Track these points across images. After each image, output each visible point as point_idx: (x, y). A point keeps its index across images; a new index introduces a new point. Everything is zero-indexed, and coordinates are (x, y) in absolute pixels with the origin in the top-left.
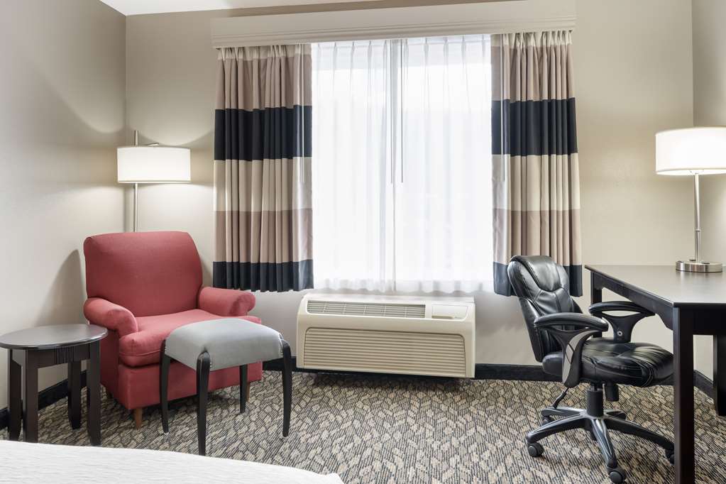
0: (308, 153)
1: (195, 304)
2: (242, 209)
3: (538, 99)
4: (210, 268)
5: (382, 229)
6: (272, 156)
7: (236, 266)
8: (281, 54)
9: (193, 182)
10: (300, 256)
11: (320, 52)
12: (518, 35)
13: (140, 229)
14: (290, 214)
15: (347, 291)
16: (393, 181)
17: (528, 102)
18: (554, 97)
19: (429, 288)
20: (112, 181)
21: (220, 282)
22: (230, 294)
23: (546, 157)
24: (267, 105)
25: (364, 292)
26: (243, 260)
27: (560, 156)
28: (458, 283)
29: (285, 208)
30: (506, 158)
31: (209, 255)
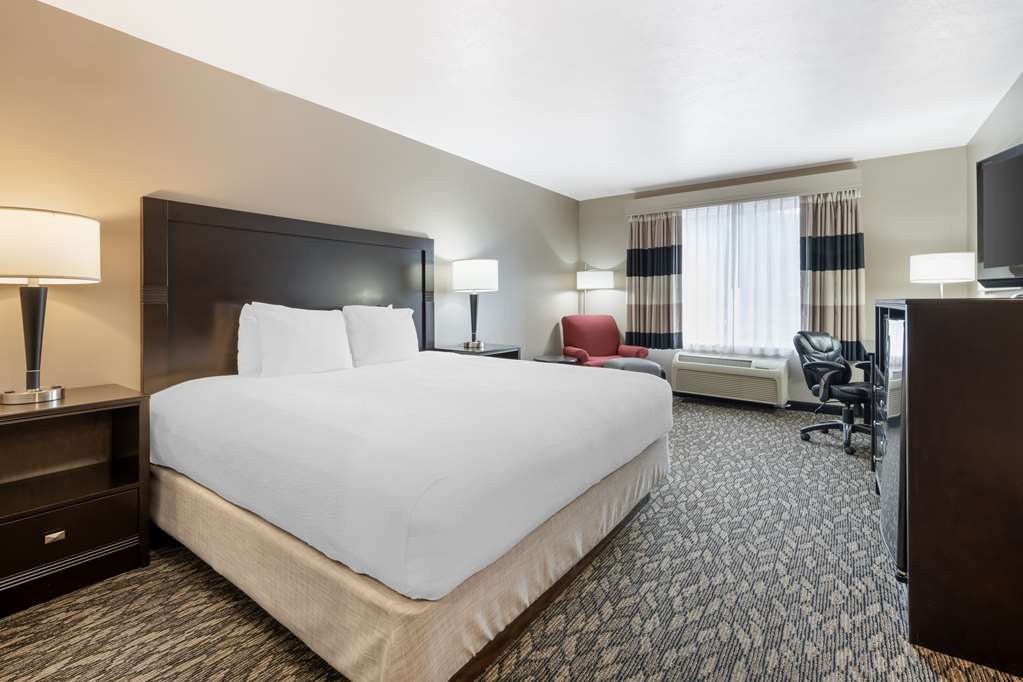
0: (680, 272)
1: (616, 353)
2: (642, 303)
3: (834, 235)
4: (624, 335)
5: (726, 318)
6: (659, 274)
7: (638, 334)
8: (664, 217)
9: (616, 288)
10: (675, 330)
11: (687, 215)
12: (819, 195)
13: (586, 314)
14: (669, 307)
15: (704, 352)
16: (733, 287)
17: (826, 237)
18: (845, 233)
19: (757, 352)
20: (574, 289)
21: (630, 342)
22: (635, 348)
23: (839, 272)
24: (656, 246)
25: (714, 352)
26: (642, 331)
27: (850, 271)
28: (777, 350)
29: (666, 303)
30: (809, 273)
31: (623, 329)
